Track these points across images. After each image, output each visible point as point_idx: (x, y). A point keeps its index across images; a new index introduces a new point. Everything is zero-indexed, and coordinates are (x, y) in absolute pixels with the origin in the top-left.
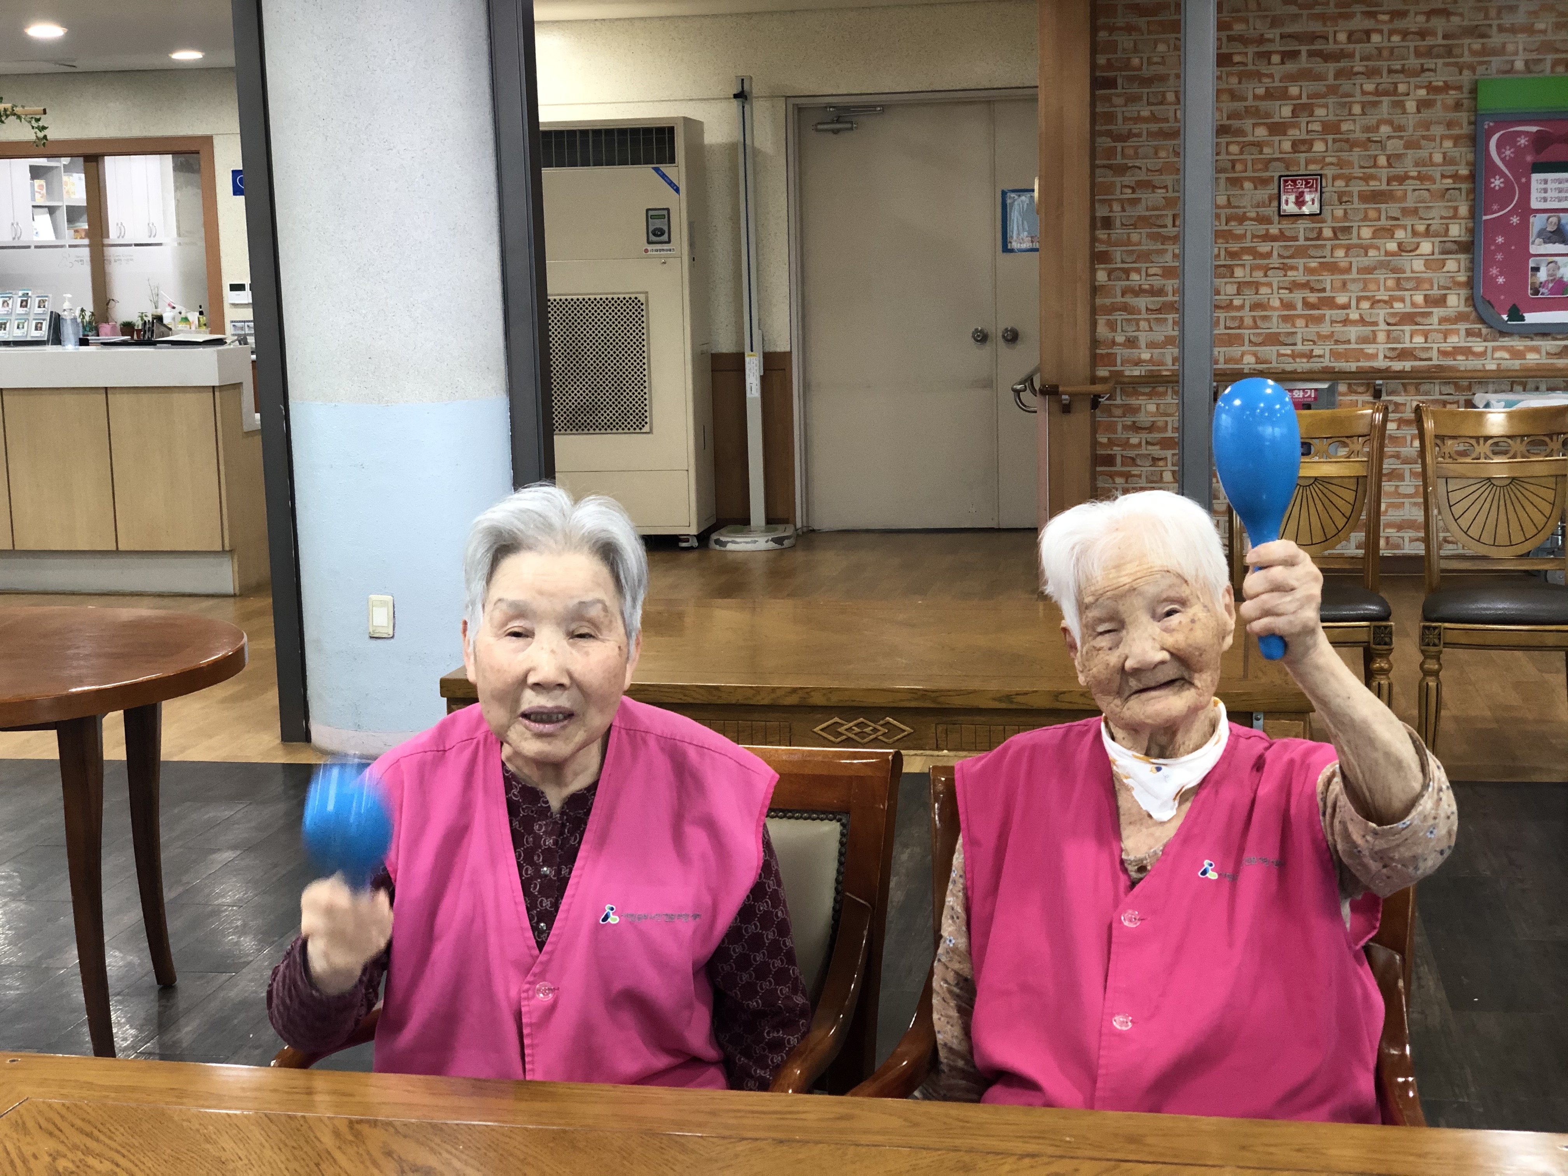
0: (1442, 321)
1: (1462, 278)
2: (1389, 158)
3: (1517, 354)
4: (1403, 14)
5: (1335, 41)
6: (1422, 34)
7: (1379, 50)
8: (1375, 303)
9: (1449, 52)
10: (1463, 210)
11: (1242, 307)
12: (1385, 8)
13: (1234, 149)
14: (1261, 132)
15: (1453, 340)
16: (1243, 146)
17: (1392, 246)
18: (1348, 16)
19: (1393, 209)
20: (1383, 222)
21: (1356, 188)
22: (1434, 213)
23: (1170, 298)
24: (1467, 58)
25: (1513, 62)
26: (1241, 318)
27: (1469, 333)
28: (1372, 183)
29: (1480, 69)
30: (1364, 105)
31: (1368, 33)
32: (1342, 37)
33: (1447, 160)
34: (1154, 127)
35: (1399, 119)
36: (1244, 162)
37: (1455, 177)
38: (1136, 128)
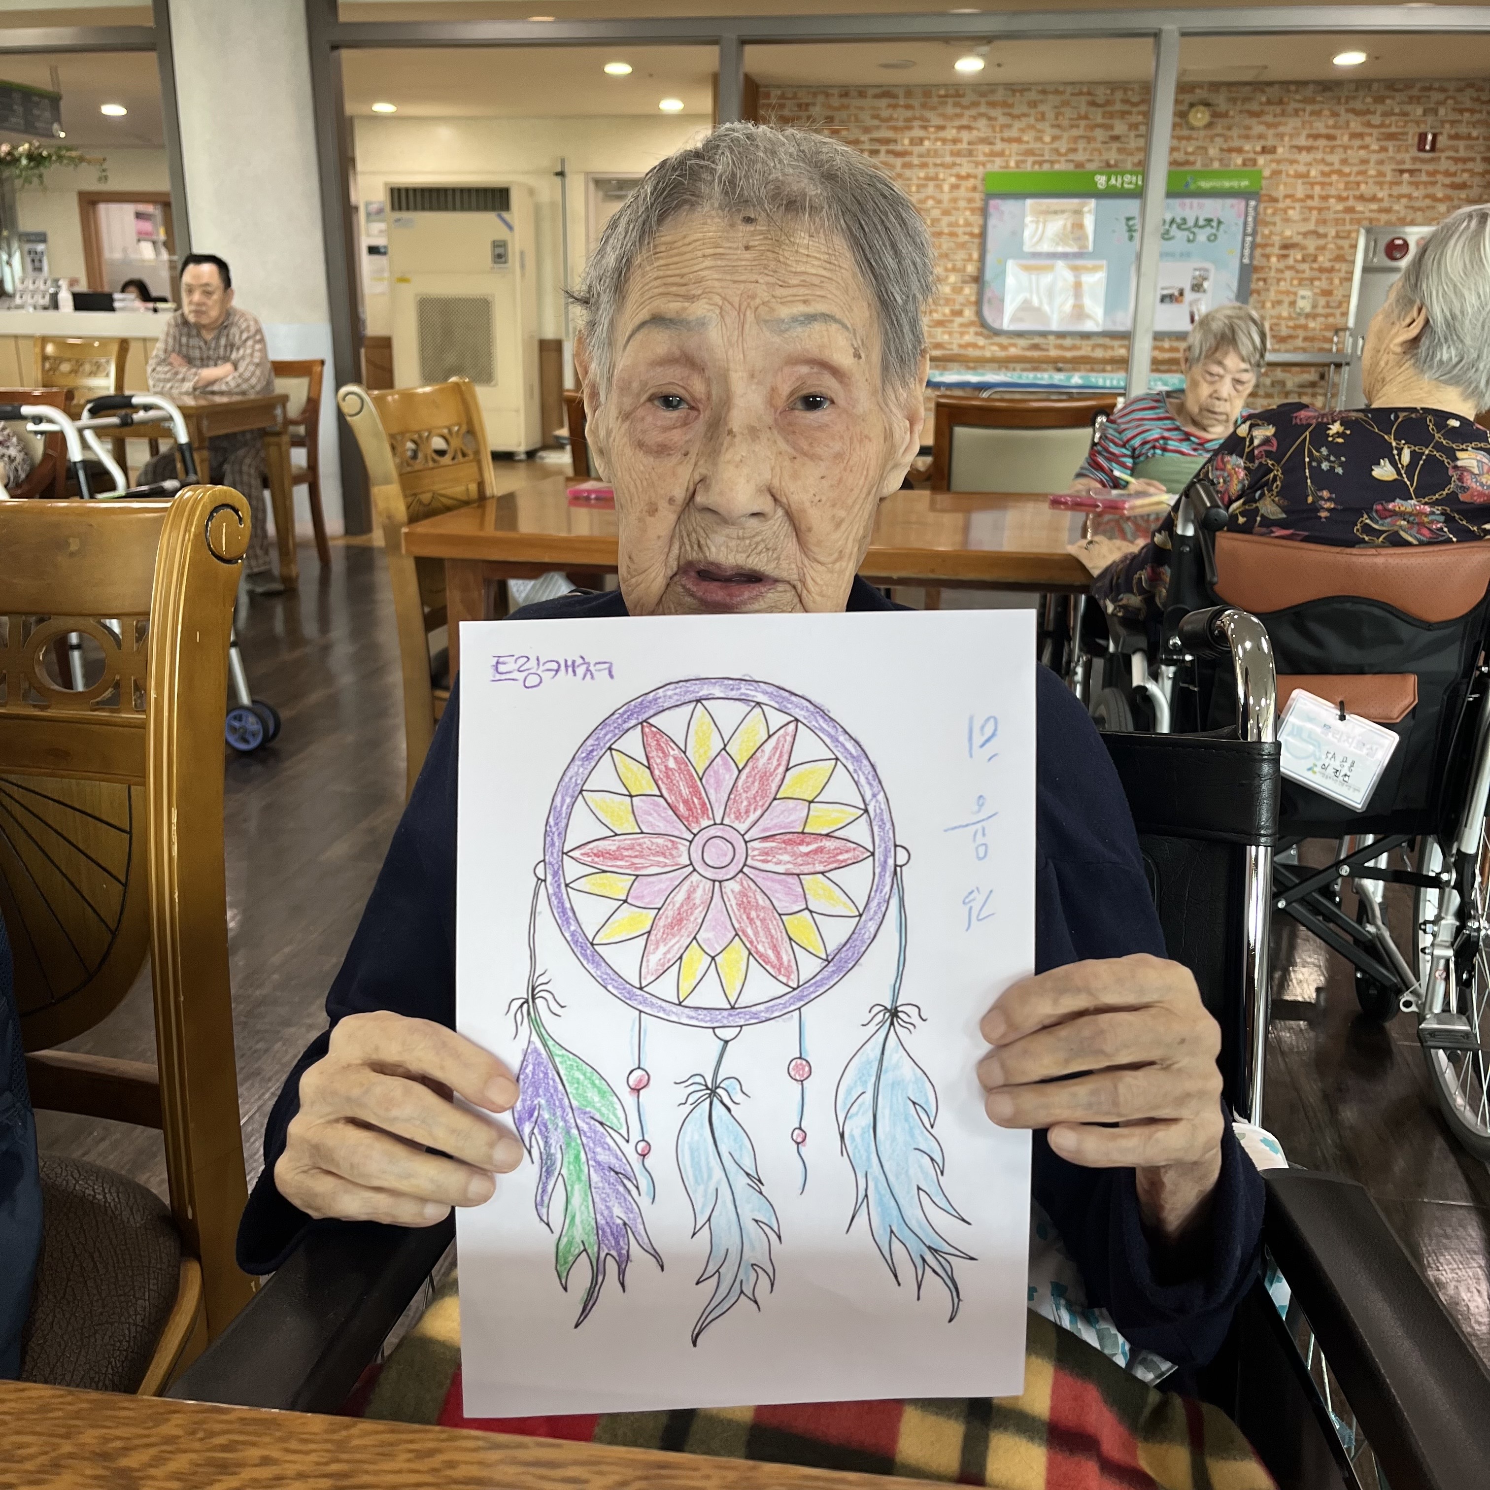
0: (962, 325)
1: (973, 299)
3: (1004, 348)
4: (942, 128)
5: (903, 145)
6: (955, 141)
7: (929, 150)
9: (970, 153)
10: (975, 256)
12: (933, 123)
15: (967, 338)
18: (910, 128)
22: (958, 257)
24: (981, 158)
25: (1007, 162)
27: (977, 334)
29: (989, 166)
31: (921, 140)
32: (906, 141)
33: (968, 224)
35: (938, 196)
37: (972, 235)
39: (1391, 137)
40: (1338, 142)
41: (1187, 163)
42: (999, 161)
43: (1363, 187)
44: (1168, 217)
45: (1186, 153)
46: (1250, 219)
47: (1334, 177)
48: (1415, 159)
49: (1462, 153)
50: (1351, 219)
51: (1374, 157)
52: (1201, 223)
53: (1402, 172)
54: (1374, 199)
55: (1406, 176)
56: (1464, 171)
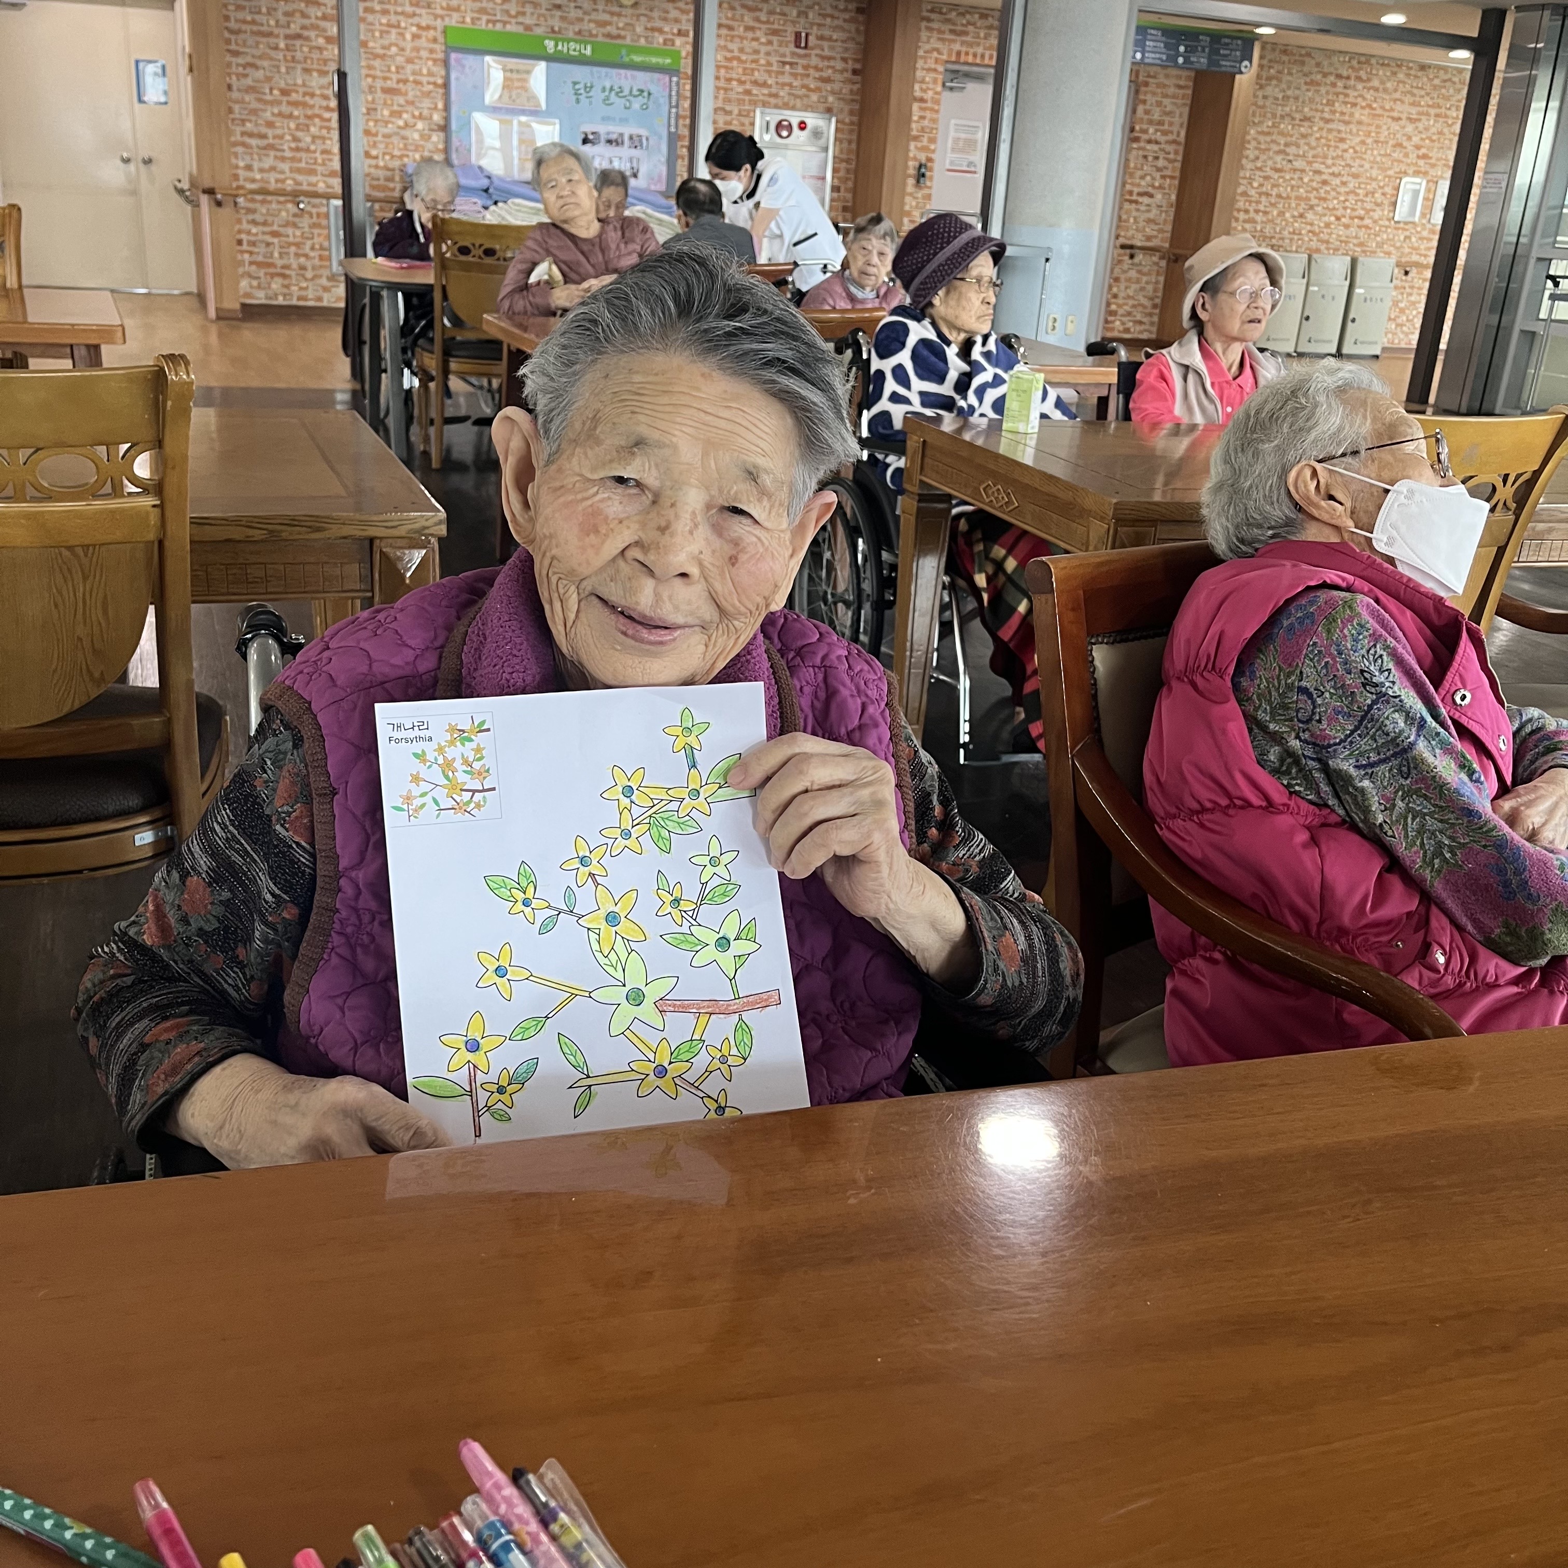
1: (441, 146)
2: (397, 68)
8: (393, 157)
10: (440, 105)
11: (315, 152)
13: (305, 49)
14: (321, 41)
16: (311, 48)
17: (401, 123)
19: (401, 100)
20: (395, 108)
21: (379, 84)
22: (424, 105)
23: (271, 141)
24: (439, 12)
25: (463, 17)
26: (316, 159)
28: (389, 82)
29: (447, 19)
30: (382, 32)
33: (430, 74)
34: (255, 28)
35: (402, 44)
36: (312, 59)
38: (244, 27)
39: (775, 32)
40: (736, 33)
41: (619, 37)
42: (456, 16)
43: (756, 73)
44: (608, 86)
45: (618, 28)
46: (674, 93)
47: (735, 63)
48: (793, 54)
49: (827, 53)
50: (750, 101)
51: (763, 49)
52: (635, 92)
53: (784, 63)
54: (764, 85)
55: (787, 67)
56: (828, 67)
